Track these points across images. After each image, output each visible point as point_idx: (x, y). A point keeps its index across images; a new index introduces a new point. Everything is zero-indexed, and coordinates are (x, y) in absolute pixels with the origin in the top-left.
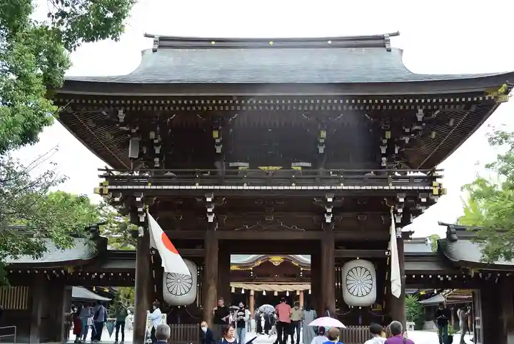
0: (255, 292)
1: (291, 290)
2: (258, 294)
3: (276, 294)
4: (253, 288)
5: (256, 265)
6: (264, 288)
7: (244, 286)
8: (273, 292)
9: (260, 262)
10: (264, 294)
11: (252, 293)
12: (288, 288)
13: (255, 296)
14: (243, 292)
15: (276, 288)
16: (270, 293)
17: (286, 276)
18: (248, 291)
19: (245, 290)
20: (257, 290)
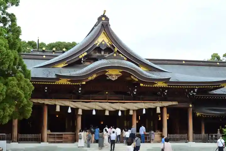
0: (83, 110)
1: (123, 109)
2: (87, 113)
3: (107, 113)
4: (82, 106)
5: (90, 78)
6: (94, 106)
7: (71, 104)
8: (104, 111)
9: (95, 76)
10: (94, 113)
11: (80, 112)
12: (120, 107)
13: (82, 116)
14: (70, 111)
15: (108, 107)
16: (101, 112)
17: (117, 93)
18: (75, 110)
19: (72, 108)
20: (86, 108)
